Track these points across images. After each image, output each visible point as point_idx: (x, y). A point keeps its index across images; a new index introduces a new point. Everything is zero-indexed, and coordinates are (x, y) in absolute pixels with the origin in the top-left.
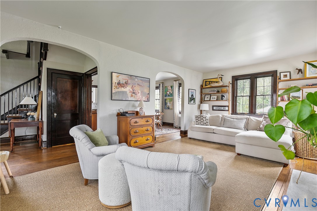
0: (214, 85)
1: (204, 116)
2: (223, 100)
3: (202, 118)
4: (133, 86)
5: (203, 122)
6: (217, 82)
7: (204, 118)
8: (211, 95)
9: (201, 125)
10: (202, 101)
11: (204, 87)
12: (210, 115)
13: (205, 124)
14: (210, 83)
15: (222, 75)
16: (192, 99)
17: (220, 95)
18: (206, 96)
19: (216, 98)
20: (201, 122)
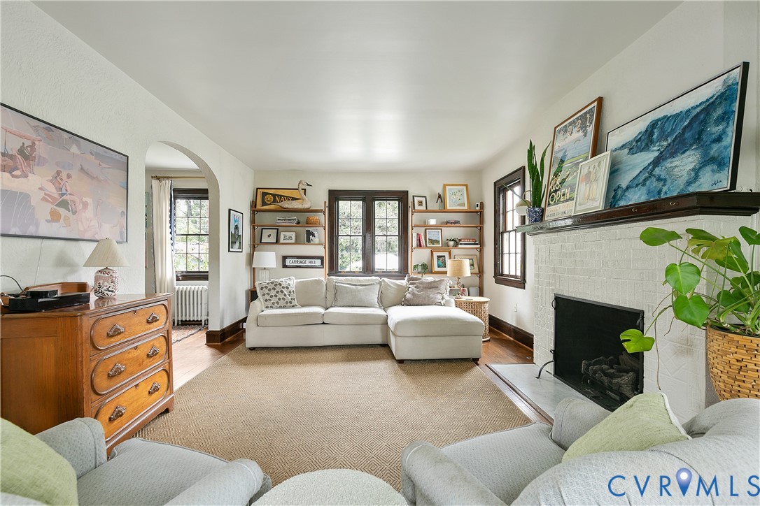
0: (290, 207)
1: (284, 284)
2: (312, 242)
3: (278, 288)
4: (58, 173)
5: (284, 299)
6: (294, 199)
7: (283, 288)
8: (278, 229)
9: (280, 307)
10: (256, 244)
11: (259, 207)
12: (295, 281)
13: (289, 304)
14: (275, 198)
15: (308, 185)
16: (234, 238)
17: (303, 231)
18: (266, 233)
19: (294, 237)
20: (279, 299)
